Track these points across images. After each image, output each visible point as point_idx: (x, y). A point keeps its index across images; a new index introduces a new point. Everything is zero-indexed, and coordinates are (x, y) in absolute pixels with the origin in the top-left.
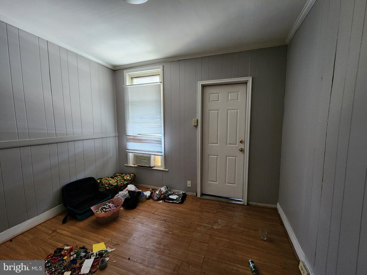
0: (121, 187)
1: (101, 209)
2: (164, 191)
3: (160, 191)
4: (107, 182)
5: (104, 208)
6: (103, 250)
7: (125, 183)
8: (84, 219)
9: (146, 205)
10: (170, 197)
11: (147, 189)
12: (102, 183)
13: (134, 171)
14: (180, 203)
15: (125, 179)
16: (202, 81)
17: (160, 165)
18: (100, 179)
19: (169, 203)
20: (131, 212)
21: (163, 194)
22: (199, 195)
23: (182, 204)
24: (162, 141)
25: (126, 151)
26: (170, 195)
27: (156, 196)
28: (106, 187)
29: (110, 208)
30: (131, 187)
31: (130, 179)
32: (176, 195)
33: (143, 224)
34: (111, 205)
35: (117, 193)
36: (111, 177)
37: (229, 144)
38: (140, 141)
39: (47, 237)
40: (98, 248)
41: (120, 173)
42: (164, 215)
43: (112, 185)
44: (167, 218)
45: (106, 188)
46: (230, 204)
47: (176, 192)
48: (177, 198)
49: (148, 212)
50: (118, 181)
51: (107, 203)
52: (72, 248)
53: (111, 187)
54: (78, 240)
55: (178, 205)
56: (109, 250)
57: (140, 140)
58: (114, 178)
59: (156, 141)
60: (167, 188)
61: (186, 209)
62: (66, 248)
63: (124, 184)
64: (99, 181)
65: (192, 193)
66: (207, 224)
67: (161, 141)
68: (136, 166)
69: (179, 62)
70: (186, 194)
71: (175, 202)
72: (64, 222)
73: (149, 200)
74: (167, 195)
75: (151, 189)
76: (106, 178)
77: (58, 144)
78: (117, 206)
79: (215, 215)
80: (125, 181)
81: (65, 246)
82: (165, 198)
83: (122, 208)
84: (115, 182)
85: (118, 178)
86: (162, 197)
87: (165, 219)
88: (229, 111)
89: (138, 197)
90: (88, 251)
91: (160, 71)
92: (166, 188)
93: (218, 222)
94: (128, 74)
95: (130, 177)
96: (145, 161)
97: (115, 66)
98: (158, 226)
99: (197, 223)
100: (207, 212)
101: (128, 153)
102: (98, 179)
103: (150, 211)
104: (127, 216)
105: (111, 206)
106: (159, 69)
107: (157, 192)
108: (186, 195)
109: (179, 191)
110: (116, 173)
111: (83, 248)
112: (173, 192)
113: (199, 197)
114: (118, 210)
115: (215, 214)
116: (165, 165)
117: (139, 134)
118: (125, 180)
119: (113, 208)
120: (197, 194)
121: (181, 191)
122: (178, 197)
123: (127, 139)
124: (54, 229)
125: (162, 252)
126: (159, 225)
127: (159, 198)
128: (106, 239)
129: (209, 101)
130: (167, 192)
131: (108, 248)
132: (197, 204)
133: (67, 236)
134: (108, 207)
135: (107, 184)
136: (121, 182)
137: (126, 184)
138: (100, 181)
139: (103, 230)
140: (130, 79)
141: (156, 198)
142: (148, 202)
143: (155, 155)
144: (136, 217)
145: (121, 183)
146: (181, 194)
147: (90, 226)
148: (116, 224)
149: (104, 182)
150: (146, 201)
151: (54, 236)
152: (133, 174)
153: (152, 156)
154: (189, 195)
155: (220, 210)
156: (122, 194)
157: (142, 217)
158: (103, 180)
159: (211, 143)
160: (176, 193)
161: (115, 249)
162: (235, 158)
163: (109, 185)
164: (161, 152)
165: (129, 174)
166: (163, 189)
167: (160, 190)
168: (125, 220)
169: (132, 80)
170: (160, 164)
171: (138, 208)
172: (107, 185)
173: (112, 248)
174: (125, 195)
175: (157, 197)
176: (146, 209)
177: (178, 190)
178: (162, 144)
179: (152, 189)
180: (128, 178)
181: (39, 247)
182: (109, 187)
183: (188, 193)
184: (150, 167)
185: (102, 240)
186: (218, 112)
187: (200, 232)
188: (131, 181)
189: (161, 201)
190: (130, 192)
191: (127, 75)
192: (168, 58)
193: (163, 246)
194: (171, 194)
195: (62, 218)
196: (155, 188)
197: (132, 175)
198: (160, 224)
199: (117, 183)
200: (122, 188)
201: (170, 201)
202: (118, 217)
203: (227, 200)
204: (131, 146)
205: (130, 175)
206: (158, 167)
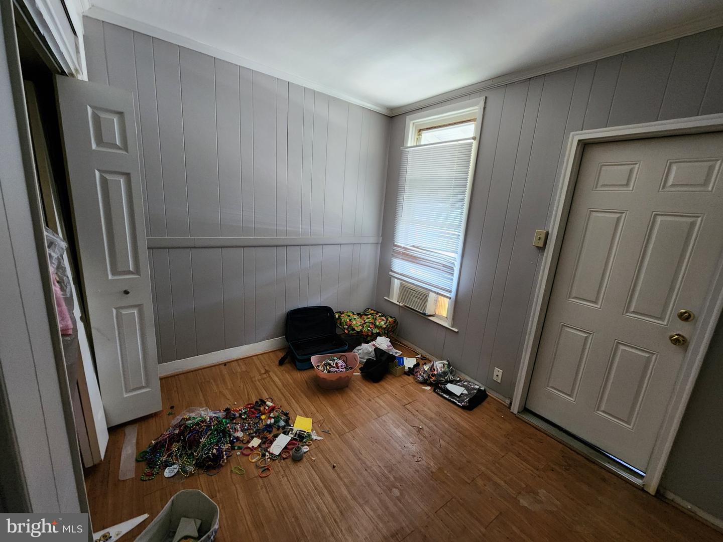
0: (368, 336)
1: (324, 364)
2: (439, 370)
3: (432, 369)
4: (348, 320)
5: (330, 364)
6: (305, 432)
7: (376, 331)
8: (304, 370)
9: (398, 385)
10: (450, 387)
11: (413, 354)
12: (341, 320)
13: (395, 312)
14: (463, 408)
15: (377, 324)
16: (583, 132)
17: (446, 316)
18: (340, 312)
19: (442, 399)
20: (370, 387)
21: (435, 375)
22: (515, 409)
23: (468, 412)
24: (454, 268)
25: (390, 273)
26: (451, 382)
27: (420, 374)
28: (345, 328)
29: (338, 368)
30: (383, 342)
31: (384, 326)
32: (463, 386)
33: (379, 418)
34: (340, 362)
35: (360, 344)
36: (358, 314)
37: (634, 312)
38: (413, 259)
39: (258, 377)
40: (302, 424)
41: (375, 311)
42: (423, 418)
43: (353, 329)
44: (425, 427)
45: (344, 331)
46: (593, 466)
47: (466, 382)
48: (462, 394)
49: (396, 398)
50: (365, 323)
51: (335, 358)
52: (275, 407)
53: (351, 332)
54: (286, 400)
55: (459, 409)
56: (314, 437)
57: (415, 258)
58: (363, 316)
59: (444, 266)
60: (449, 365)
61: (472, 427)
62: (269, 404)
63: (372, 332)
64: (337, 316)
65: (501, 397)
66: (505, 482)
67: (452, 269)
68: (401, 304)
69: (528, 82)
70: (487, 394)
71: (454, 400)
72: (281, 363)
73: (408, 377)
74: (443, 380)
75: (419, 356)
76: (349, 314)
77: (288, 247)
78: (350, 368)
79: (538, 473)
80: (375, 328)
81: (270, 400)
82: (437, 384)
83: (359, 374)
84: (361, 325)
85: (368, 318)
86: (431, 380)
87: (421, 427)
88: (659, 219)
89: (390, 363)
90: (290, 422)
91: (477, 110)
92: (446, 366)
93: (537, 494)
94: (414, 123)
95: (385, 324)
96: (417, 300)
97: (391, 109)
98: (402, 434)
99: (483, 469)
100: (518, 457)
101: (392, 278)
102: (337, 312)
103: (400, 398)
104: (361, 392)
105: (339, 365)
106: (475, 108)
107: (426, 368)
108: (487, 396)
109: (472, 380)
110: (369, 309)
111: (286, 414)
112: (460, 379)
113: (516, 412)
114: (347, 376)
115: (537, 470)
116: (453, 319)
117: (414, 246)
118: (376, 326)
119: (341, 368)
120: (511, 404)
121: (477, 383)
122: (466, 392)
123: (393, 251)
124: (267, 368)
125: (387, 486)
126: (404, 434)
127: (427, 379)
128: (318, 414)
129: (597, 184)
130: (445, 373)
131: (315, 431)
132: (501, 426)
133: (277, 387)
134: (334, 365)
135: (347, 325)
136: (369, 328)
137: (377, 333)
138: (339, 316)
139: (319, 398)
140: (417, 132)
141: (420, 378)
142: (404, 379)
143: (438, 294)
144: (373, 399)
145: (368, 330)
146: (475, 389)
147: (307, 383)
148: (340, 397)
149: (343, 320)
150: (403, 376)
151: (264, 379)
152: (392, 319)
153: (431, 293)
154: (492, 398)
155: (557, 468)
156: (365, 350)
157: (382, 404)
158: (343, 315)
159: (575, 298)
160: (464, 382)
161: (322, 438)
162: (647, 355)
163: (349, 326)
164: (450, 292)
165: (385, 317)
166: (439, 366)
167: (433, 365)
168: (355, 397)
169: (419, 135)
170: (444, 314)
171: (383, 383)
172: (346, 327)
173: (319, 435)
174: (369, 353)
175: (423, 376)
176: (394, 391)
177: (472, 378)
178: (455, 275)
179: (421, 356)
180: (383, 323)
181: (245, 387)
182: (348, 330)
183: (490, 393)
184: (424, 314)
185: (312, 416)
186: (619, 219)
187: (480, 493)
188: (387, 331)
189: (428, 388)
190: (377, 350)
191: (412, 125)
192: (504, 75)
193: (394, 477)
194: (455, 380)
195: (281, 355)
196: (427, 357)
197: (390, 319)
198: (408, 432)
199: (363, 327)
200: (369, 338)
201: (444, 395)
202: (347, 386)
203: (592, 451)
204: (399, 266)
205: (387, 319)
206: (441, 317)
